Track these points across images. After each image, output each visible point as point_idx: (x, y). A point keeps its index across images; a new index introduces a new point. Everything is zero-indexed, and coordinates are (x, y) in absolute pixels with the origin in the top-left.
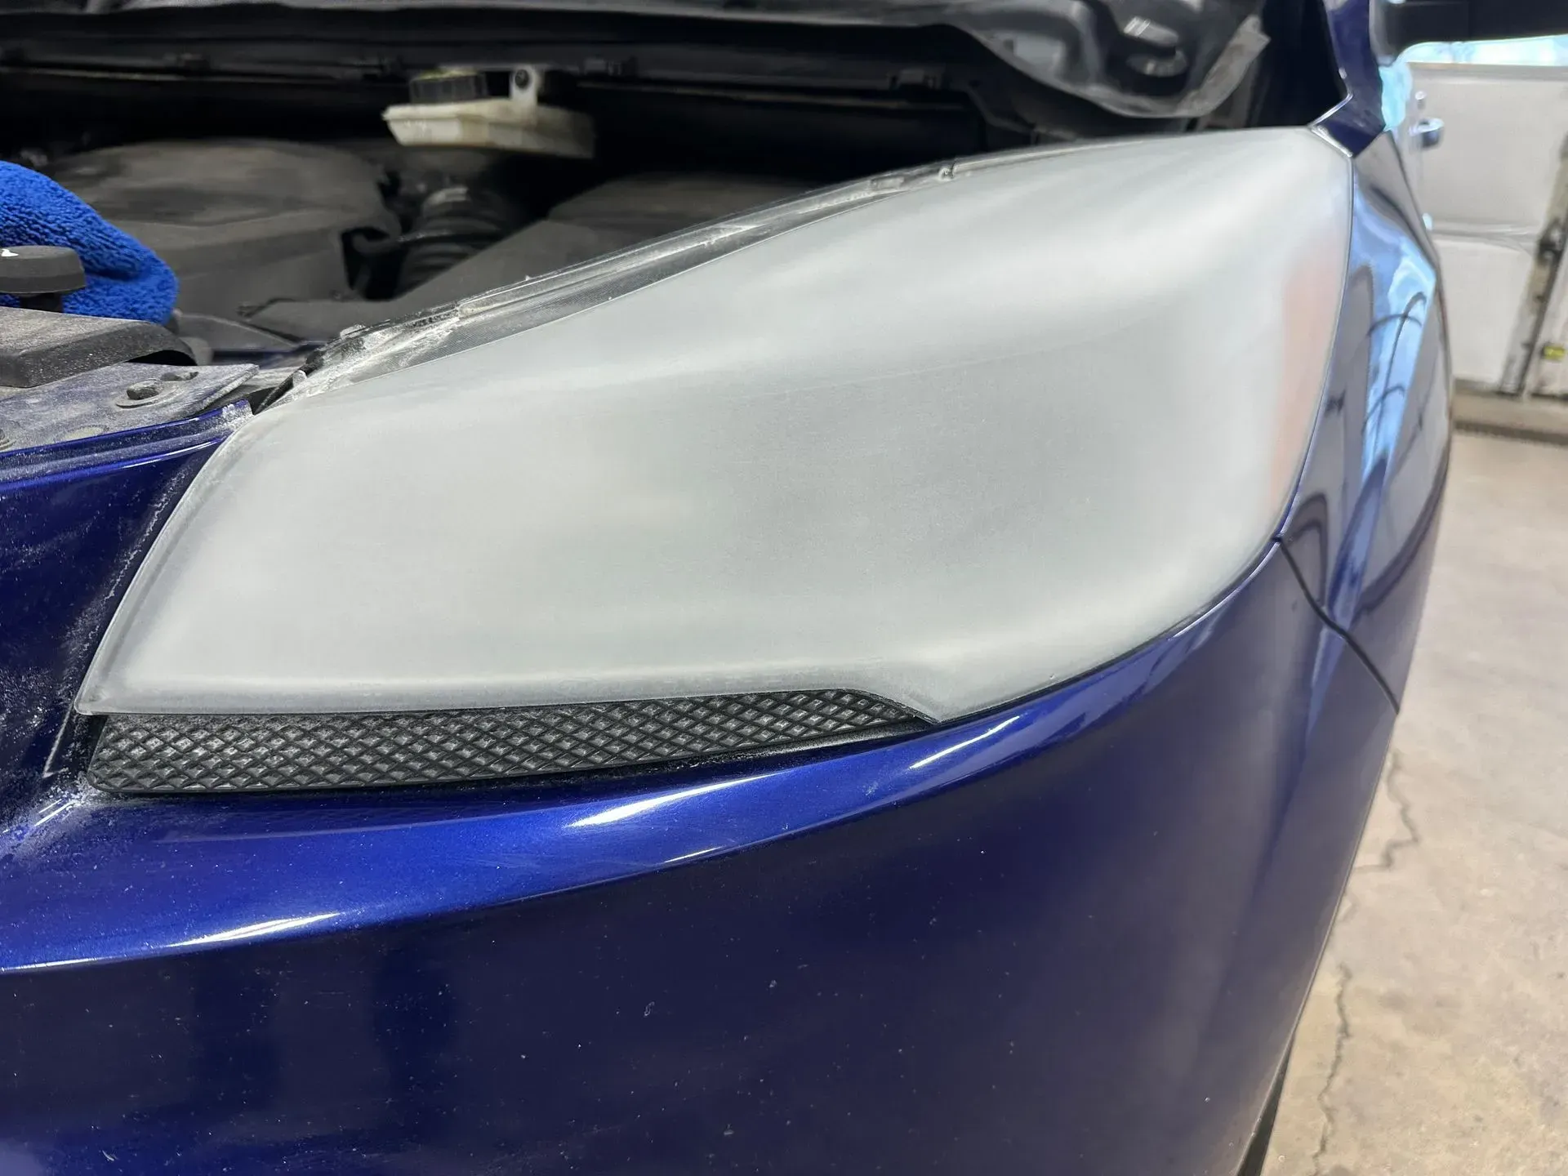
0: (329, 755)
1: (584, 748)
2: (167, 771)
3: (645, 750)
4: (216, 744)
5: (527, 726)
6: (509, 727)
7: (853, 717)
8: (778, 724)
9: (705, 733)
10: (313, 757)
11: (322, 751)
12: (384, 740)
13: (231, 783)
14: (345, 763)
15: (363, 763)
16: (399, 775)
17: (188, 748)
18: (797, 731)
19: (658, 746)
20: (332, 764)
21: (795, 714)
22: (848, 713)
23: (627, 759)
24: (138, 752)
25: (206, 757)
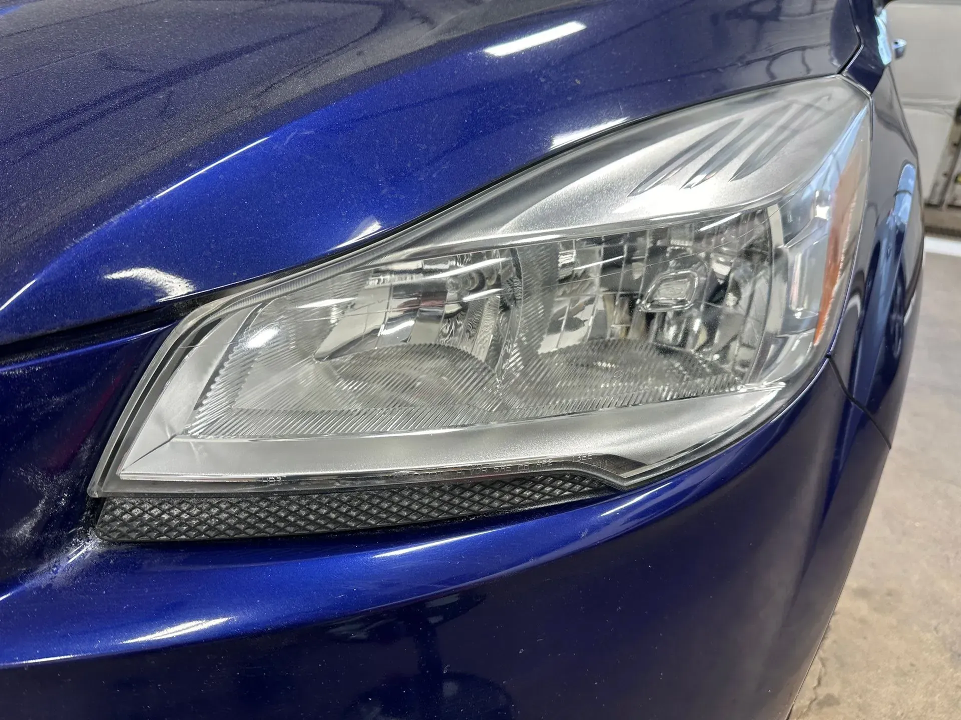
0: (247, 518)
1: (405, 511)
2: (146, 529)
3: (443, 512)
4: (176, 512)
5: (370, 499)
6: (359, 499)
7: (572, 487)
8: (525, 493)
9: (480, 500)
10: (237, 519)
11: (243, 516)
12: (281, 508)
13: (186, 535)
14: (257, 523)
15: (269, 522)
16: (291, 529)
17: (159, 514)
18: (537, 496)
19: (451, 509)
20: (249, 523)
21: (536, 486)
22: (568, 485)
23: (432, 517)
24: (126, 517)
25: (169, 520)
